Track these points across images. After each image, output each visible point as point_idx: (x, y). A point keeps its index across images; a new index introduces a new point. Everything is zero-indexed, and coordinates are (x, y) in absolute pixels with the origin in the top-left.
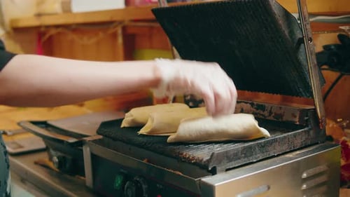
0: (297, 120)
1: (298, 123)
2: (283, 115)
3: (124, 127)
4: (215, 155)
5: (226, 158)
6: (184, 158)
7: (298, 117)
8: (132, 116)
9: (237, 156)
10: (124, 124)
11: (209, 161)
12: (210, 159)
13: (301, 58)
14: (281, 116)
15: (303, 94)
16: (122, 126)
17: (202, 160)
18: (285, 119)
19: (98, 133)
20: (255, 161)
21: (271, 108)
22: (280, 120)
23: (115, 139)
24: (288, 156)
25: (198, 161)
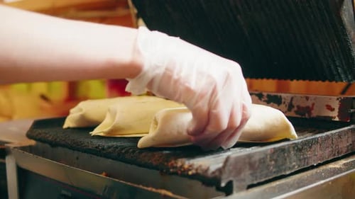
0: (335, 115)
1: (337, 119)
2: (312, 109)
3: (69, 128)
4: (231, 161)
5: (248, 166)
6: (174, 168)
7: (337, 110)
8: (81, 110)
9: (264, 162)
10: (69, 123)
11: (220, 171)
12: (224, 167)
13: (345, 19)
14: (309, 110)
15: (343, 76)
16: (65, 126)
17: (208, 169)
18: (315, 114)
19: (29, 136)
20: (288, 173)
21: (292, 99)
22: (307, 116)
23: (54, 144)
24: (331, 166)
25: (199, 171)
